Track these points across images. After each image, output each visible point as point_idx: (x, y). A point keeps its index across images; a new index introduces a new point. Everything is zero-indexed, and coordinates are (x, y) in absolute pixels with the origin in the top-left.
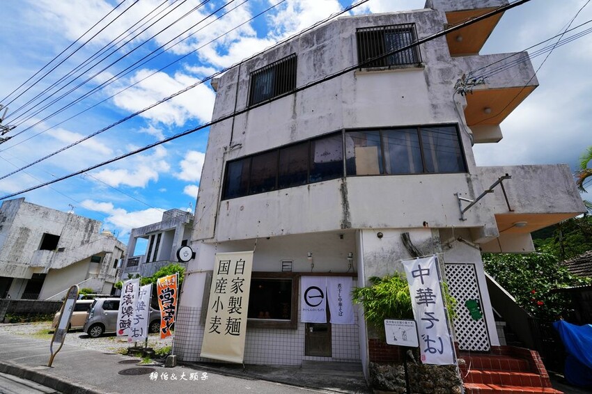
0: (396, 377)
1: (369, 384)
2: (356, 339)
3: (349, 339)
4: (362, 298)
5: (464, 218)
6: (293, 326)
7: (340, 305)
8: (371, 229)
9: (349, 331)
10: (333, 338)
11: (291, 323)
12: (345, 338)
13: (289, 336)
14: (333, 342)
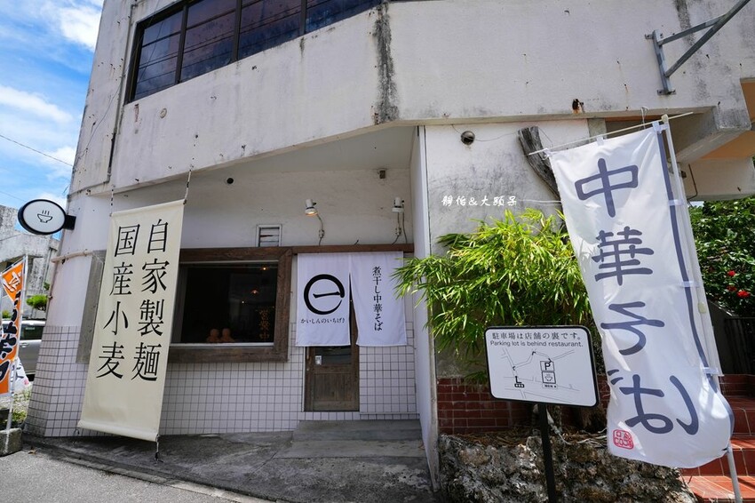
0: (509, 476)
1: (435, 486)
2: (410, 374)
3: (395, 374)
4: (424, 280)
5: (671, 88)
6: (279, 356)
7: (378, 308)
8: (448, 123)
9: (394, 358)
10: (362, 374)
11: (273, 349)
12: (387, 374)
13: (272, 374)
14: (362, 383)
